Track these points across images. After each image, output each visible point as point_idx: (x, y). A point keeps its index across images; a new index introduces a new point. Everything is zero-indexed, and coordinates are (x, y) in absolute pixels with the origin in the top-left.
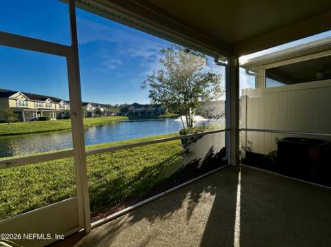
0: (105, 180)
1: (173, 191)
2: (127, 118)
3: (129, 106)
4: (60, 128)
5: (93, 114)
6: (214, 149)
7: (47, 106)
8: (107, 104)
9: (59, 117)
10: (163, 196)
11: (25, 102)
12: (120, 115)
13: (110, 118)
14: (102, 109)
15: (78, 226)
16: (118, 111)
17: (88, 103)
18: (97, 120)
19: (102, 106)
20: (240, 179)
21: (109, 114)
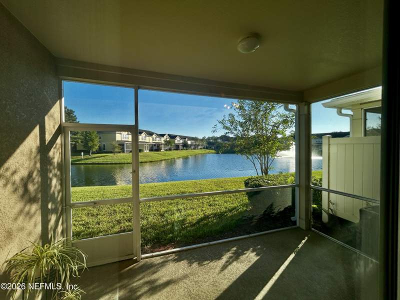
0: (167, 220)
1: (218, 244)
2: (214, 151)
3: (217, 138)
4: (151, 160)
5: (181, 147)
6: (274, 207)
7: (142, 139)
8: (194, 137)
9: (151, 150)
10: (207, 246)
11: (127, 136)
12: (207, 148)
13: (197, 151)
14: (189, 142)
15: (133, 254)
16: (205, 144)
17: (177, 136)
18: (184, 153)
19: (190, 138)
20: (300, 246)
21: (196, 147)
